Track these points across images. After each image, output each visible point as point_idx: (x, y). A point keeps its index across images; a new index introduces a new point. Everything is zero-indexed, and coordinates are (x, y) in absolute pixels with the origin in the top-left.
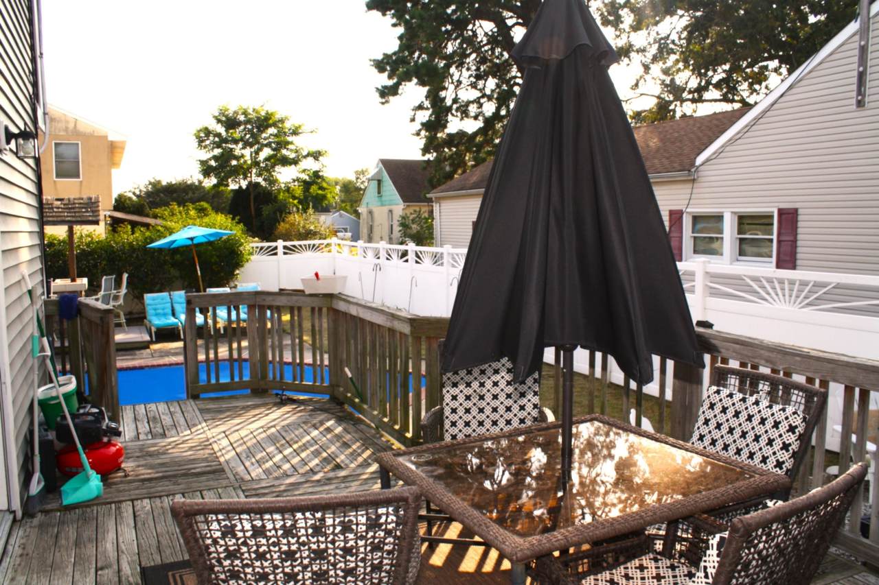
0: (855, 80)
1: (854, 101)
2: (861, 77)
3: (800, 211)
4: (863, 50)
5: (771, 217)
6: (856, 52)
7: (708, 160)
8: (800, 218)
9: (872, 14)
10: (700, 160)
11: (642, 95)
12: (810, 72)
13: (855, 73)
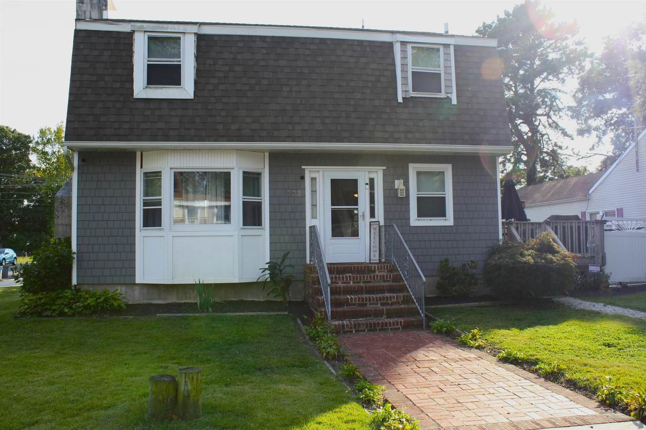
0: (635, 162)
1: (635, 169)
2: (637, 161)
3: (624, 209)
4: (637, 152)
5: (615, 212)
6: (635, 153)
7: (593, 192)
8: (624, 211)
9: (638, 140)
10: (590, 192)
11: (595, 154)
12: (623, 159)
13: (635, 160)
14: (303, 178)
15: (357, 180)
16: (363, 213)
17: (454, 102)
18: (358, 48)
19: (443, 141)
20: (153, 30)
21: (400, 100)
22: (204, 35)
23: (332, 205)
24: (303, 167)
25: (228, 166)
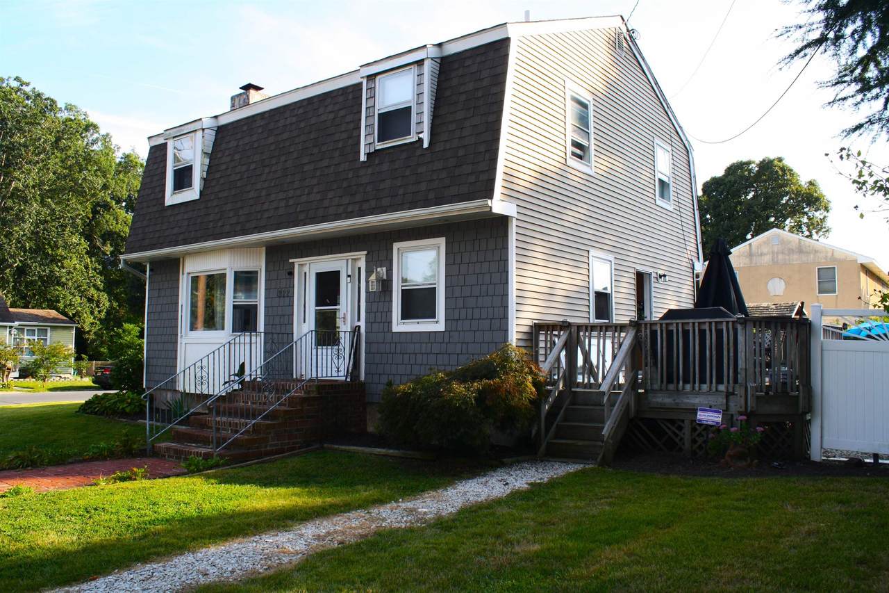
14: (291, 274)
15: (339, 271)
16: (345, 314)
17: (426, 145)
18: (341, 99)
19: (427, 203)
20: (178, 134)
21: (363, 158)
22: (223, 126)
23: (317, 305)
24: (291, 261)
25: (223, 267)
